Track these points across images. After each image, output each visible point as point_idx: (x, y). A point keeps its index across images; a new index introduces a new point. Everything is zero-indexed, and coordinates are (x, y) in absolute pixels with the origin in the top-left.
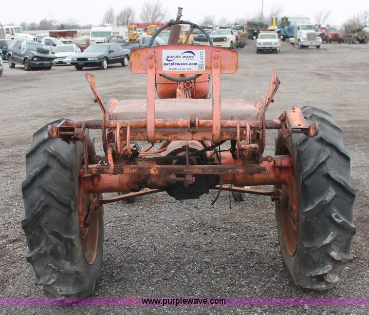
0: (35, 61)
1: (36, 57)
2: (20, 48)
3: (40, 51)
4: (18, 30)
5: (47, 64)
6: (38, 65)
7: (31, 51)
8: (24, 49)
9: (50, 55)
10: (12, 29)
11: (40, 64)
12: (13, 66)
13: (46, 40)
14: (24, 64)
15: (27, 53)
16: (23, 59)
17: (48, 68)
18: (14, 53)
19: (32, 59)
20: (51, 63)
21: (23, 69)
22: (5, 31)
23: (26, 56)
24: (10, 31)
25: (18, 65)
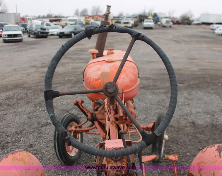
2: (32, 28)
3: (42, 29)
4: (34, 19)
5: (45, 35)
6: (41, 36)
8: (34, 28)
9: (47, 31)
12: (29, 36)
14: (34, 35)
15: (36, 30)
17: (46, 37)
18: (30, 30)
19: (38, 33)
20: (47, 35)
21: (34, 37)
22: (27, 19)
23: (35, 32)
24: (30, 19)
25: (31, 36)
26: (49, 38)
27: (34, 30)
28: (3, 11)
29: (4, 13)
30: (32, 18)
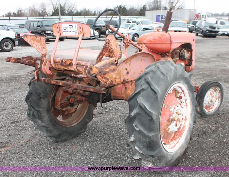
0: (207, 32)
1: (208, 30)
2: (201, 25)
3: (211, 27)
4: (208, 16)
5: (214, 34)
6: (208, 35)
7: (206, 27)
8: (203, 26)
9: (216, 30)
10: (205, 16)
11: (210, 34)
12: (197, 35)
13: (221, 21)
14: (202, 33)
15: (204, 28)
16: (201, 31)
17: (214, 37)
18: (198, 28)
19: (206, 32)
20: (216, 34)
21: (201, 36)
22: (202, 16)
23: (203, 30)
24: (204, 16)
25: (199, 34)
26: (217, 38)
27: (202, 28)
28: (181, 7)
29: (181, 9)
30: (207, 15)
